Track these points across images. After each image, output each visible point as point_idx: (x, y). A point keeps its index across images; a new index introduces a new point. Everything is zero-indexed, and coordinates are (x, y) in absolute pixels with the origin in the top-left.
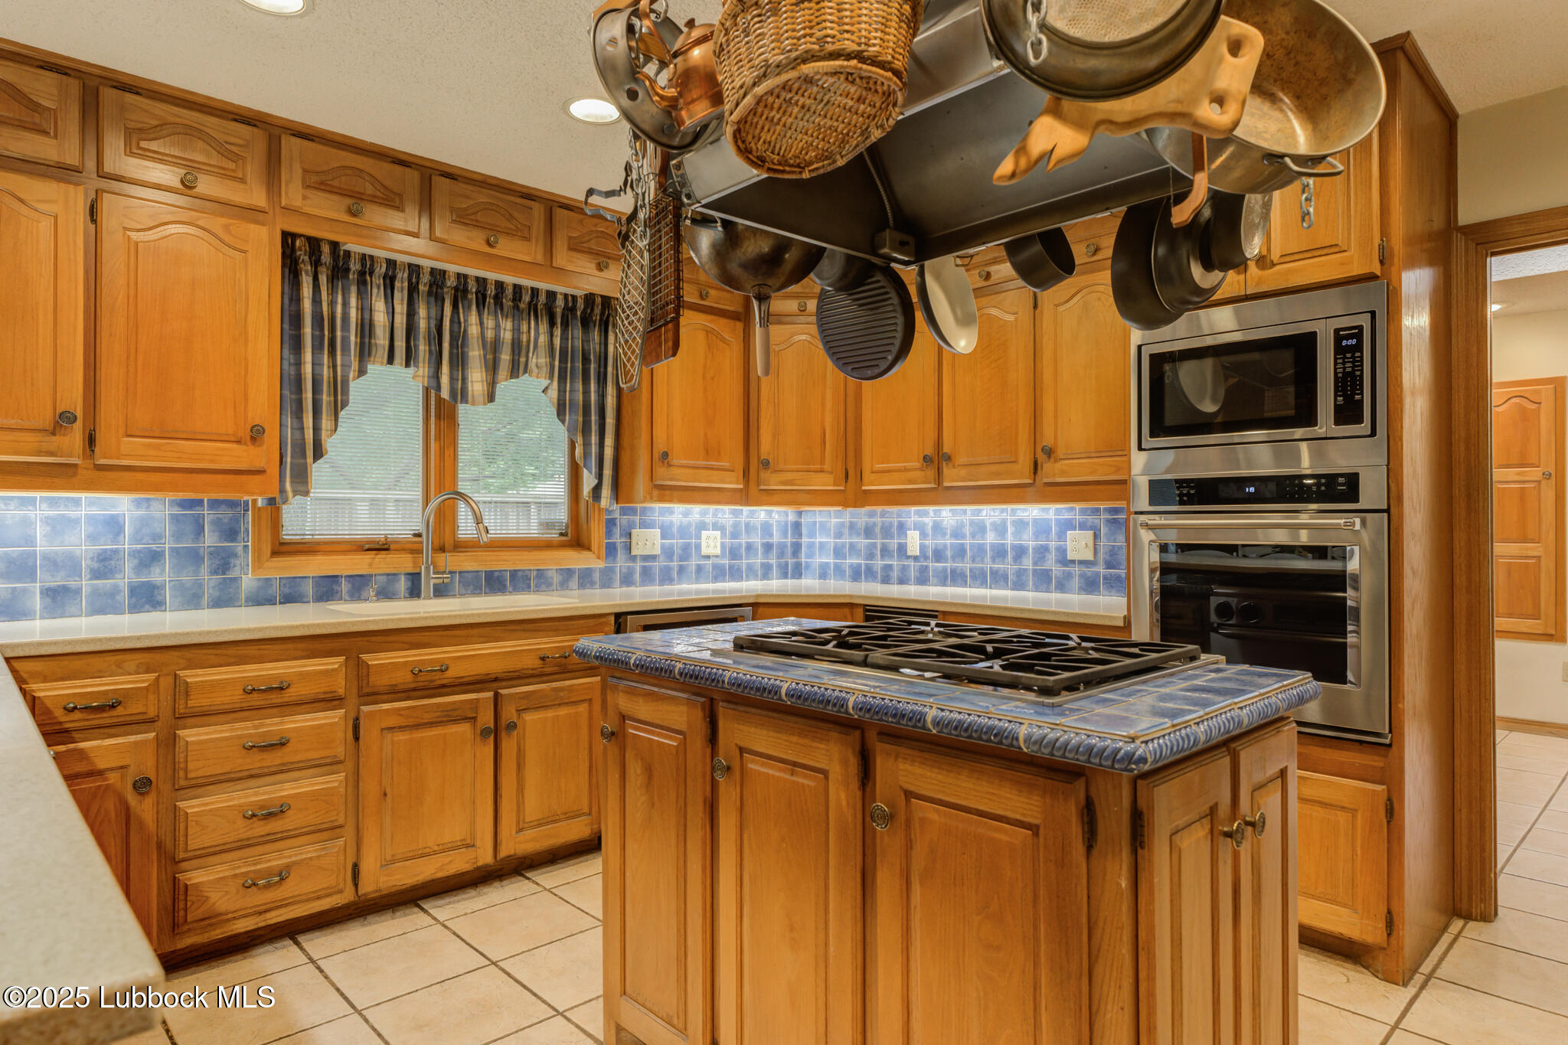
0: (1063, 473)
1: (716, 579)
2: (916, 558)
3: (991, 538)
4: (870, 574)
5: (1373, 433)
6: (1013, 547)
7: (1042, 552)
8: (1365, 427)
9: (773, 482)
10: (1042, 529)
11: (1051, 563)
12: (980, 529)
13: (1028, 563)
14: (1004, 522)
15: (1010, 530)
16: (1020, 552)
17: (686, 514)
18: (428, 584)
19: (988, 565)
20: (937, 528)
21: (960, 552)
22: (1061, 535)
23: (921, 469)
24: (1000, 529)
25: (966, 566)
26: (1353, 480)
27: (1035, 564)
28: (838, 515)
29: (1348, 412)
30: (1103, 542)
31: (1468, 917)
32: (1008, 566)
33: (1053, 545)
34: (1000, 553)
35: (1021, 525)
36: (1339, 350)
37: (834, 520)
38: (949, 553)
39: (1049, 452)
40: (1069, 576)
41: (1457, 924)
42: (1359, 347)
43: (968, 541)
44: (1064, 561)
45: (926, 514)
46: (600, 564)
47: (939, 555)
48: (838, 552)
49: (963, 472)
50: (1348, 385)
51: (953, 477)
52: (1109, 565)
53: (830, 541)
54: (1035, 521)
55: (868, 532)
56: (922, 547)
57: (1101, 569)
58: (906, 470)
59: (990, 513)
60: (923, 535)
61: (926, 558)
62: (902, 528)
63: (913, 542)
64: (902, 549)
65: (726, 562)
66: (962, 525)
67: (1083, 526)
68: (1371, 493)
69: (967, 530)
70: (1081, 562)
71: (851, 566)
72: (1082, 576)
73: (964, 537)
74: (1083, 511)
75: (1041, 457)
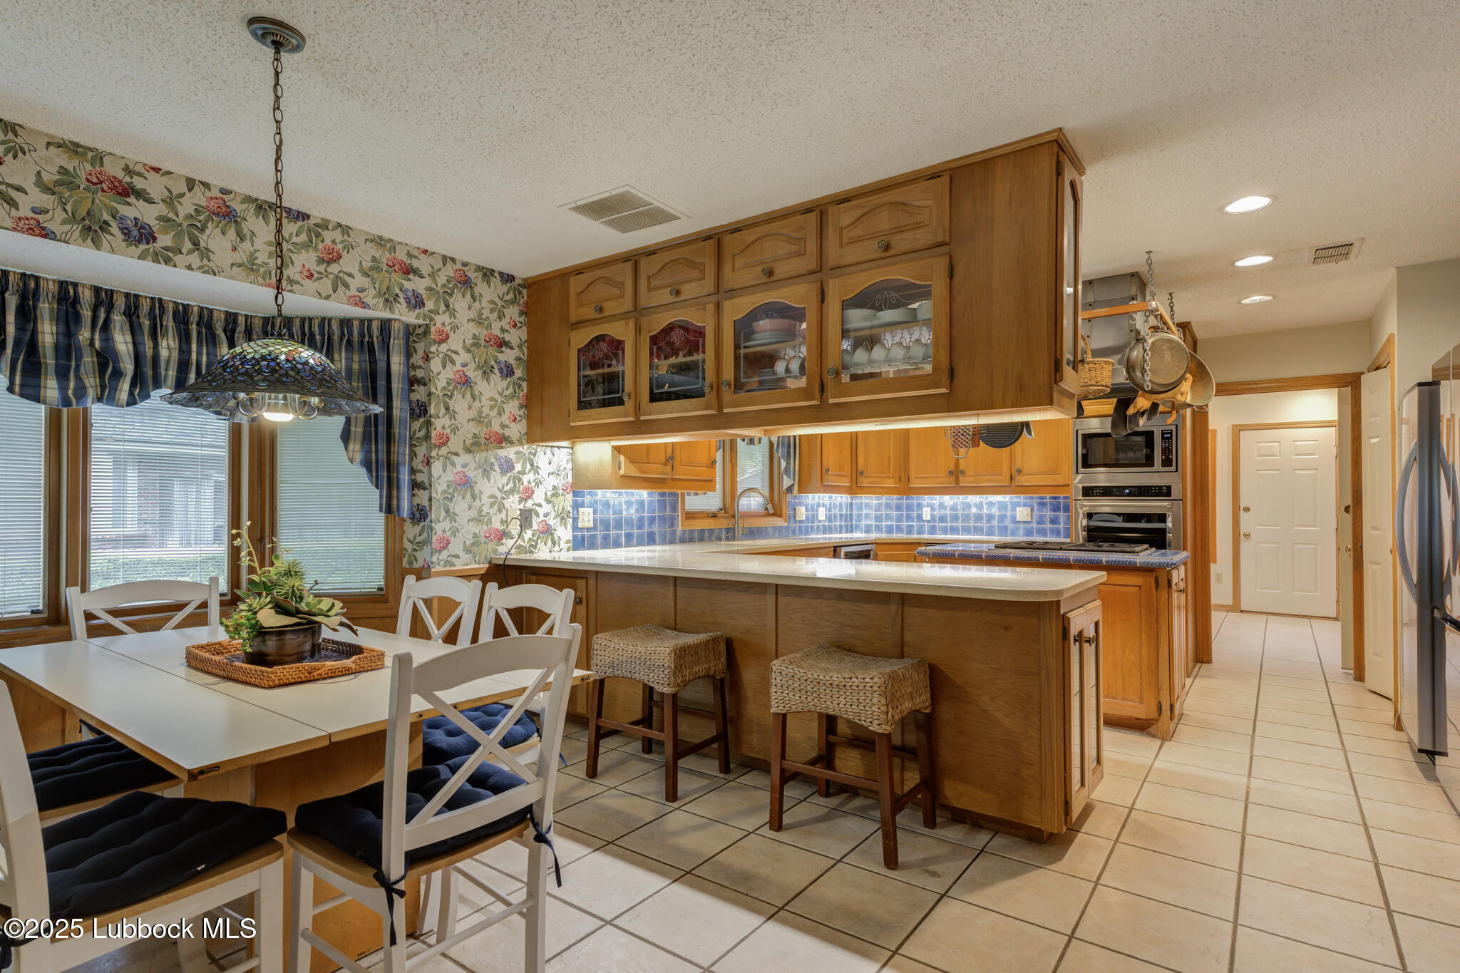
0: (1027, 481)
1: (824, 532)
2: (928, 521)
3: (974, 510)
4: (899, 529)
5: (1177, 471)
6: (987, 515)
7: (1002, 518)
8: (1173, 468)
9: (865, 482)
10: (1002, 506)
11: (1008, 523)
12: (968, 506)
13: (995, 523)
14: (981, 503)
15: (985, 507)
16: (990, 518)
17: (813, 499)
18: (738, 533)
19: (972, 524)
20: (942, 506)
21: (955, 518)
22: (1013, 509)
23: (947, 477)
24: (980, 506)
25: (960, 524)
26: (1169, 488)
27: (999, 523)
28: (878, 499)
29: (1167, 462)
30: (1036, 512)
31: (1202, 662)
32: (984, 524)
33: (1008, 514)
34: (978, 518)
35: (991, 504)
36: (1163, 438)
37: (875, 502)
38: (949, 519)
39: (1019, 471)
40: (1018, 528)
41: (1199, 665)
42: (1171, 437)
43: (960, 512)
44: (1014, 521)
45: (935, 499)
46: (785, 524)
47: (942, 519)
48: (878, 518)
49: (971, 479)
50: (1167, 451)
51: (964, 482)
52: (1039, 523)
53: (873, 513)
54: (999, 502)
55: (898, 508)
56: (932, 516)
57: (1035, 525)
58: (937, 477)
59: (974, 499)
60: (933, 509)
61: (935, 521)
62: (920, 506)
63: (927, 514)
64: (920, 517)
65: (827, 524)
66: (956, 504)
67: (1025, 505)
68: (1176, 493)
69: (959, 507)
70: (1024, 522)
71: (886, 526)
72: (1024, 528)
73: (957, 510)
74: (1025, 498)
75: (1014, 473)
